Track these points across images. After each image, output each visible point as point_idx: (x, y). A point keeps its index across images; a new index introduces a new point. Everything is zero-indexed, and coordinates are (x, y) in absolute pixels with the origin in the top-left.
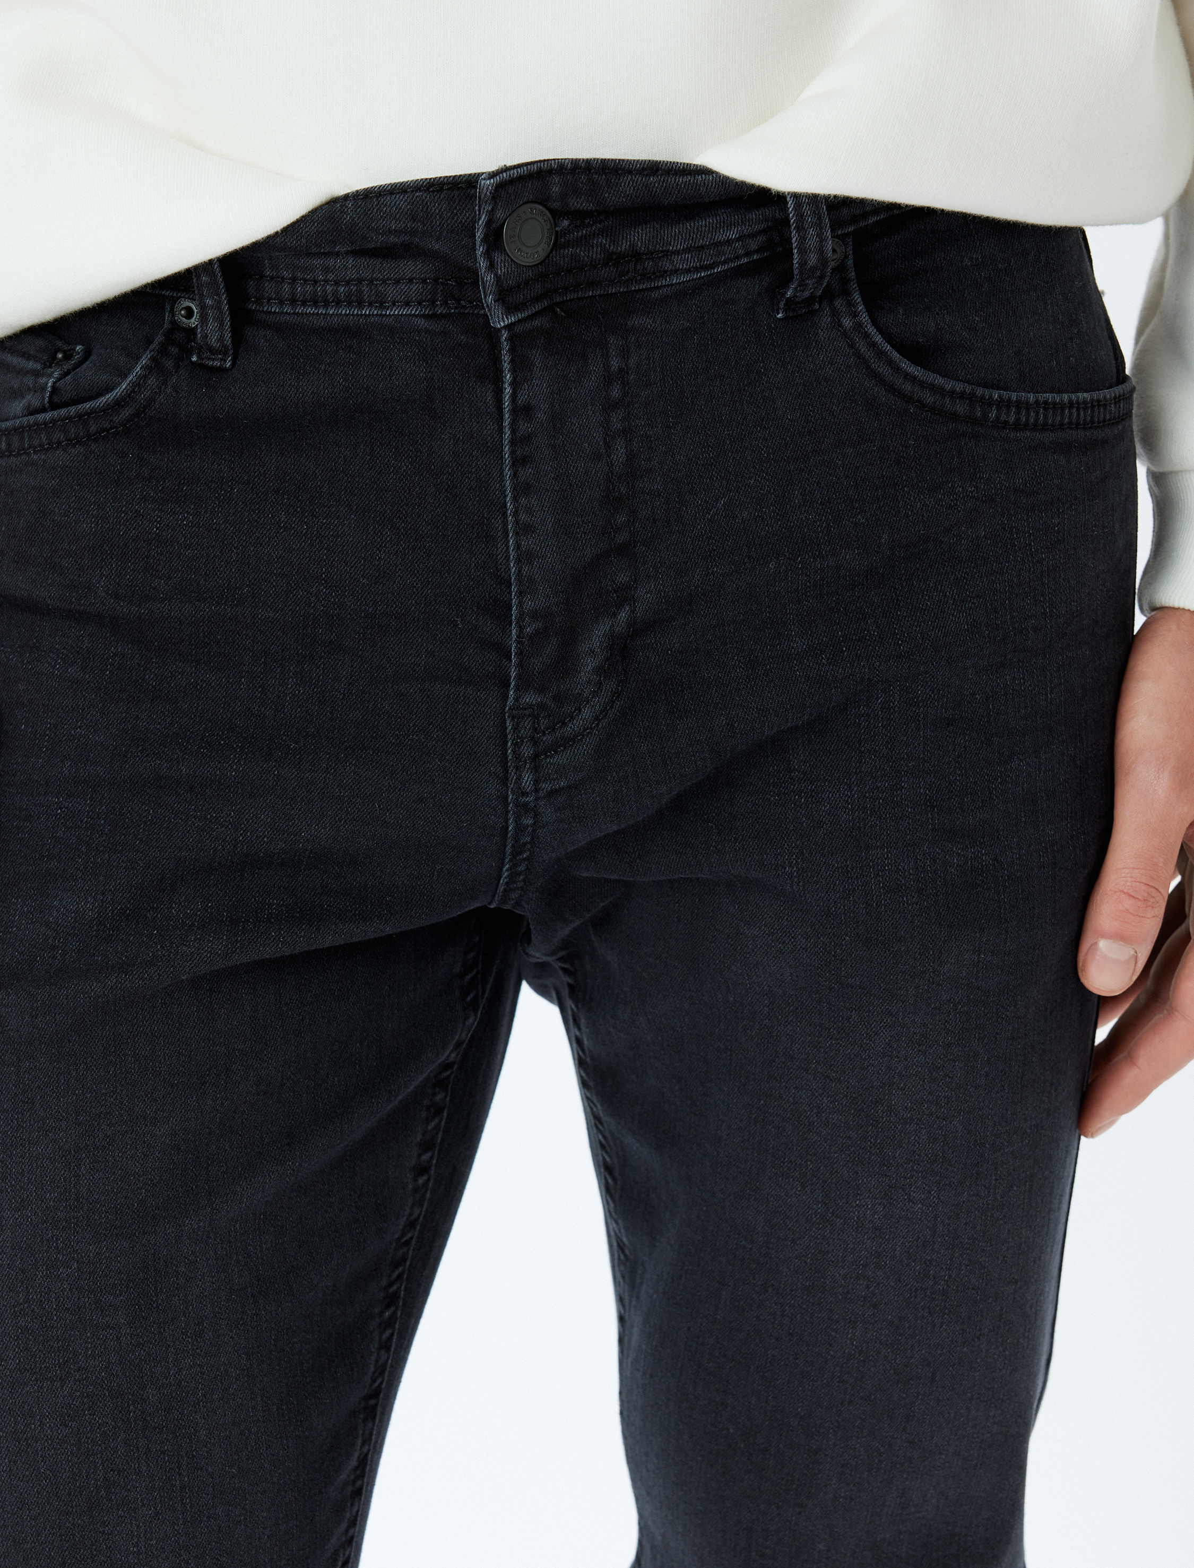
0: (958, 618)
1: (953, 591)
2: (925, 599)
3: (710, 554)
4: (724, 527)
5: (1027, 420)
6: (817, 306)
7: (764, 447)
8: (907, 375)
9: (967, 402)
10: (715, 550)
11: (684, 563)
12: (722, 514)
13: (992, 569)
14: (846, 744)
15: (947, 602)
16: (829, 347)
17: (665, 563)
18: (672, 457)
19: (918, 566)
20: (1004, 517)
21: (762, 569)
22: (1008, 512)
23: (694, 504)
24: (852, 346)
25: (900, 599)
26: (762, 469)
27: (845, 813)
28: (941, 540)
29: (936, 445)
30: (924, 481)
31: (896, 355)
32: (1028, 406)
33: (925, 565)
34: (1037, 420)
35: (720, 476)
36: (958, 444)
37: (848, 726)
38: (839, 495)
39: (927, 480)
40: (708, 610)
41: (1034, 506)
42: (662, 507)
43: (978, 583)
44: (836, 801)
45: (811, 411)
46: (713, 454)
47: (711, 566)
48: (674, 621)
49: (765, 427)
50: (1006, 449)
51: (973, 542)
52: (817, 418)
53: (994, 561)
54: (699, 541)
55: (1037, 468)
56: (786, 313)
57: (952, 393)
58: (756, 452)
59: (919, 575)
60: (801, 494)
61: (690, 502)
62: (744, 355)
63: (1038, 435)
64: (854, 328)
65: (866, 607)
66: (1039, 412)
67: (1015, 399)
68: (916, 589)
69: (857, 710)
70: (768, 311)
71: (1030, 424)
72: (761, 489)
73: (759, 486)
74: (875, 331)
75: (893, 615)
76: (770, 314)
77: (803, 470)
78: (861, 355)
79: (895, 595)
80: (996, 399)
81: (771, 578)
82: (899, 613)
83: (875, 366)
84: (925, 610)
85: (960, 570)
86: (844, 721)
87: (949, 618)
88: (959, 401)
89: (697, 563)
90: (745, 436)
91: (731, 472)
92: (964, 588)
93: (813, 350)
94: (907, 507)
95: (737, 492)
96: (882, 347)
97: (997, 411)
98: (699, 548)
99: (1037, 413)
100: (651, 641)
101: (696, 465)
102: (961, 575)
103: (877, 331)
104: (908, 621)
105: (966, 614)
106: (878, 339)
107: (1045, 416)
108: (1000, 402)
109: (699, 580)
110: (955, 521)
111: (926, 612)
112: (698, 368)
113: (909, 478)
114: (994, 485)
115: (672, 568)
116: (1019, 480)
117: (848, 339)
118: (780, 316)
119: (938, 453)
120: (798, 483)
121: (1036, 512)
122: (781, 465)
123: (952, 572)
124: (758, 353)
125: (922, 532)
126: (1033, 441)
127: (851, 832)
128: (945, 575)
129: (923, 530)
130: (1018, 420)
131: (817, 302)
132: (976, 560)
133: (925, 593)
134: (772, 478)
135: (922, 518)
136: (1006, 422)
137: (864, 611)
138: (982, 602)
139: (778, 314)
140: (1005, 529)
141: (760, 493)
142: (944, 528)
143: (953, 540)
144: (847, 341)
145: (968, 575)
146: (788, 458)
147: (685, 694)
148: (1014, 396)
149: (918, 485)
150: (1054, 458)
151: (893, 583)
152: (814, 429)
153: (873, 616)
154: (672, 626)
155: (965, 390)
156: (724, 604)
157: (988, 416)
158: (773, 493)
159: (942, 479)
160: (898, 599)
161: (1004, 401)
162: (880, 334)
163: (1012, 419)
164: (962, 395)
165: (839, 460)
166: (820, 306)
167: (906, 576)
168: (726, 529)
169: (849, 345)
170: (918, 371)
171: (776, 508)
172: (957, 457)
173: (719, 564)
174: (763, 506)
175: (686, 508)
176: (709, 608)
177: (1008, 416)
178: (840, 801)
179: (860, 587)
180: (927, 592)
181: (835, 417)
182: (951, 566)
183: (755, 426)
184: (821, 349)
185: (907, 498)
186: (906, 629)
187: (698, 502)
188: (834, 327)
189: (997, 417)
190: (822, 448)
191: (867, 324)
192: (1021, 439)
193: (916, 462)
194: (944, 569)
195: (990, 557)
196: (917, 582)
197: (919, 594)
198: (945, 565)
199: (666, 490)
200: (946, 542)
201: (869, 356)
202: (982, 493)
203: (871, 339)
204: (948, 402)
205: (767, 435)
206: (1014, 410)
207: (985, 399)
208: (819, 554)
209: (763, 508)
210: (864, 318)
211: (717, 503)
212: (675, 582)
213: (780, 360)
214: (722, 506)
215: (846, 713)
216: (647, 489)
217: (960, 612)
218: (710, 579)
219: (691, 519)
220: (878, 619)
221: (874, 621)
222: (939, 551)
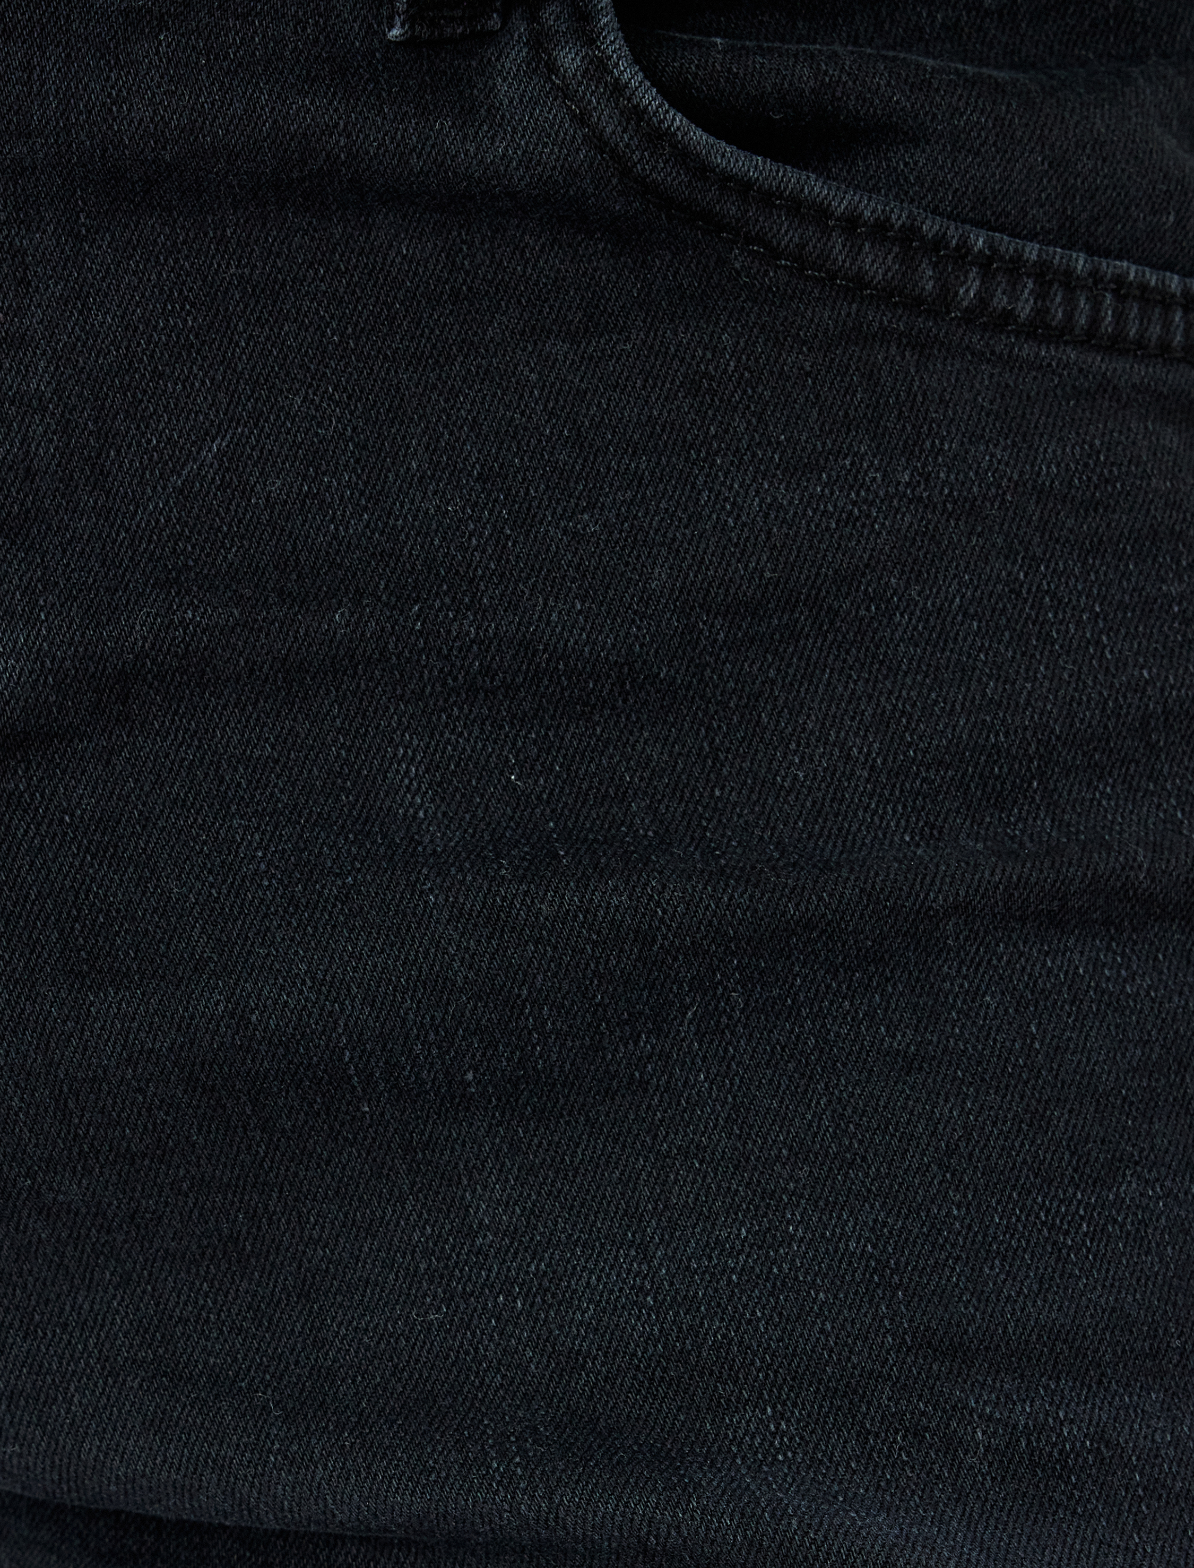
0: (882, 818)
1: (870, 745)
2: (792, 763)
3: (178, 577)
4: (218, 514)
5: (1069, 316)
6: (495, 22)
7: (332, 318)
8: (726, 180)
9: (896, 249)
10: (190, 569)
11: (107, 589)
12: (213, 479)
13: (984, 695)
14: (616, 1141)
15: (853, 773)
16: (521, 120)
17: (57, 583)
18: (81, 313)
19: (772, 673)
20: (1014, 563)
21: (315, 624)
22: (1026, 550)
23: (139, 444)
24: (581, 119)
25: (722, 757)
26: (325, 373)
27: (639, 1318)
28: (830, 607)
29: (801, 352)
30: (770, 443)
31: (698, 136)
32: (1068, 280)
33: (791, 671)
34: (1095, 321)
35: (212, 380)
36: (864, 358)
37: (615, 1093)
38: (531, 458)
39: (778, 443)
40: (173, 720)
41: (1101, 540)
42: (51, 441)
43: (941, 727)
44: (612, 1292)
45: (463, 242)
46: (195, 319)
47: (180, 605)
48: (81, 741)
49: (337, 269)
50: (1007, 385)
51: (927, 620)
52: (478, 261)
53: (990, 677)
54: (150, 541)
55: (1097, 442)
56: (412, 27)
57: (851, 222)
58: (311, 329)
59: (776, 699)
60: (427, 448)
61: (128, 440)
62: (298, 110)
63: (1097, 361)
64: (587, 70)
65: (627, 769)
66: (1101, 303)
67: (1034, 257)
68: (767, 735)
69: (631, 1046)
70: (366, 17)
71: (1077, 331)
72: (319, 425)
73: (314, 417)
74: (640, 76)
75: (701, 796)
76: (370, 26)
77: (434, 386)
78: (606, 144)
79: (711, 743)
80: (980, 251)
81: (342, 652)
82: (717, 793)
83: (643, 169)
84: (789, 793)
85: (891, 693)
86: (601, 1081)
87: (856, 815)
88: (872, 247)
89: (141, 594)
90: (283, 285)
91: (242, 373)
92: (902, 738)
93: (481, 125)
94: (723, 508)
95: (256, 425)
96: (661, 122)
97: (983, 282)
98: (150, 560)
99: (1097, 305)
100: (17, 786)
101: (148, 344)
102: (895, 706)
103: (646, 77)
104: (740, 816)
105: (904, 807)
106: (650, 98)
107: (1119, 316)
108: (990, 260)
109: (145, 639)
110: (866, 556)
111: (791, 798)
112: (167, 124)
113: (726, 431)
114: (977, 473)
115: (76, 598)
116: (1049, 467)
117: (572, 100)
118: (395, 32)
119: (808, 374)
120: (420, 418)
121: (1108, 558)
122: (376, 368)
123: (870, 697)
124: (336, 110)
125: (768, 574)
126: (1086, 377)
127: (665, 1370)
128: (850, 702)
129: (774, 571)
130: (1041, 313)
131: (496, 11)
132: (937, 669)
133: (793, 746)
134: (349, 398)
135: (768, 539)
136: (1008, 316)
137: (622, 778)
138: (952, 779)
139: (391, 27)
140: (1018, 594)
141: (317, 434)
142: (836, 572)
143: (868, 609)
144: (569, 108)
145: (914, 705)
146: (395, 352)
147: (117, 934)
148: (1032, 251)
149: (754, 455)
150: (1146, 428)
151: (706, 712)
152: (470, 289)
153: (645, 793)
154: (75, 753)
155: (888, 219)
156: (215, 708)
157: (956, 293)
158: (351, 438)
159: (824, 444)
160: (716, 758)
161: (1002, 258)
162: (653, 85)
163: (1025, 310)
164: (880, 229)
165: (532, 370)
166: (504, 24)
167: (741, 697)
168: (222, 519)
169: (575, 116)
170: (756, 167)
171: (359, 477)
172: (865, 391)
173: (201, 601)
174: (324, 468)
175: (118, 452)
176: (176, 713)
177: (1014, 298)
178: (621, 1290)
179: (607, 712)
180: (798, 745)
181: (527, 262)
182: (868, 681)
183: (312, 264)
184: (500, 125)
185: (723, 484)
186: (733, 831)
187: (149, 441)
188: (535, 70)
189: (983, 300)
190: (487, 338)
191: (619, 58)
192: (1049, 365)
193: (745, 392)
194: (846, 688)
195: (979, 664)
196: (770, 716)
197: (775, 749)
198: (850, 677)
199: (60, 399)
200: (848, 613)
201: (627, 146)
202: (941, 493)
203: (629, 99)
204: (839, 247)
205: (342, 290)
206: (1030, 285)
207: (946, 247)
208: (472, 601)
209: (324, 474)
210: (612, 42)
211: (200, 449)
212: (82, 636)
213: (393, 138)
214: (214, 457)
215: (604, 1058)
216: (11, 387)
217: (888, 801)
218: (174, 639)
219: (130, 484)
220: (660, 802)
221: (649, 807)
222: (830, 637)
